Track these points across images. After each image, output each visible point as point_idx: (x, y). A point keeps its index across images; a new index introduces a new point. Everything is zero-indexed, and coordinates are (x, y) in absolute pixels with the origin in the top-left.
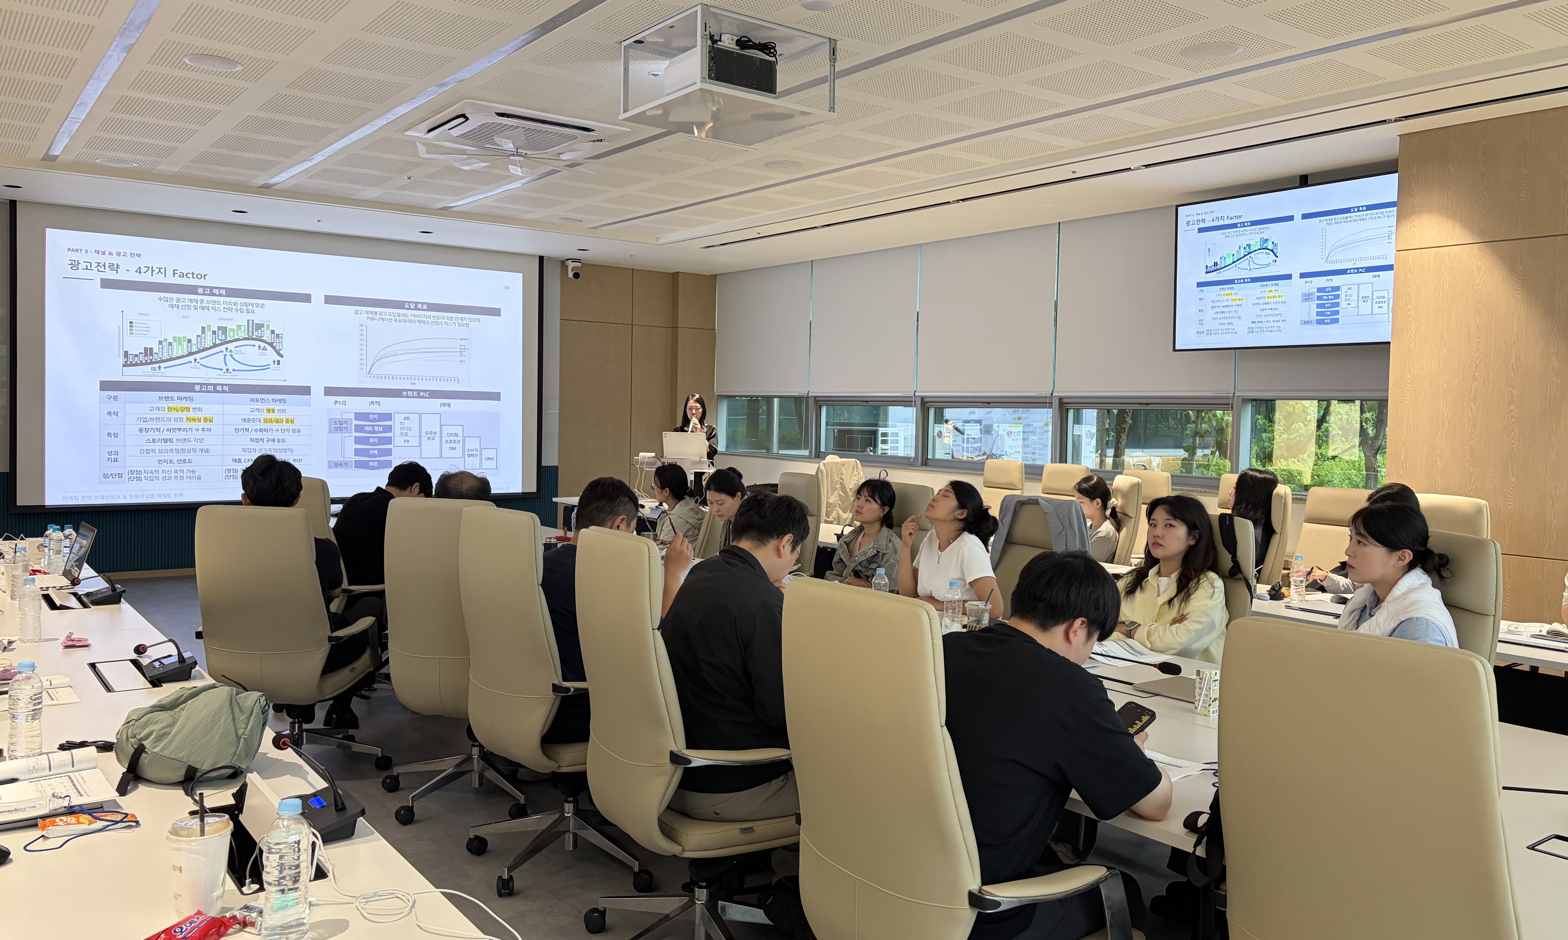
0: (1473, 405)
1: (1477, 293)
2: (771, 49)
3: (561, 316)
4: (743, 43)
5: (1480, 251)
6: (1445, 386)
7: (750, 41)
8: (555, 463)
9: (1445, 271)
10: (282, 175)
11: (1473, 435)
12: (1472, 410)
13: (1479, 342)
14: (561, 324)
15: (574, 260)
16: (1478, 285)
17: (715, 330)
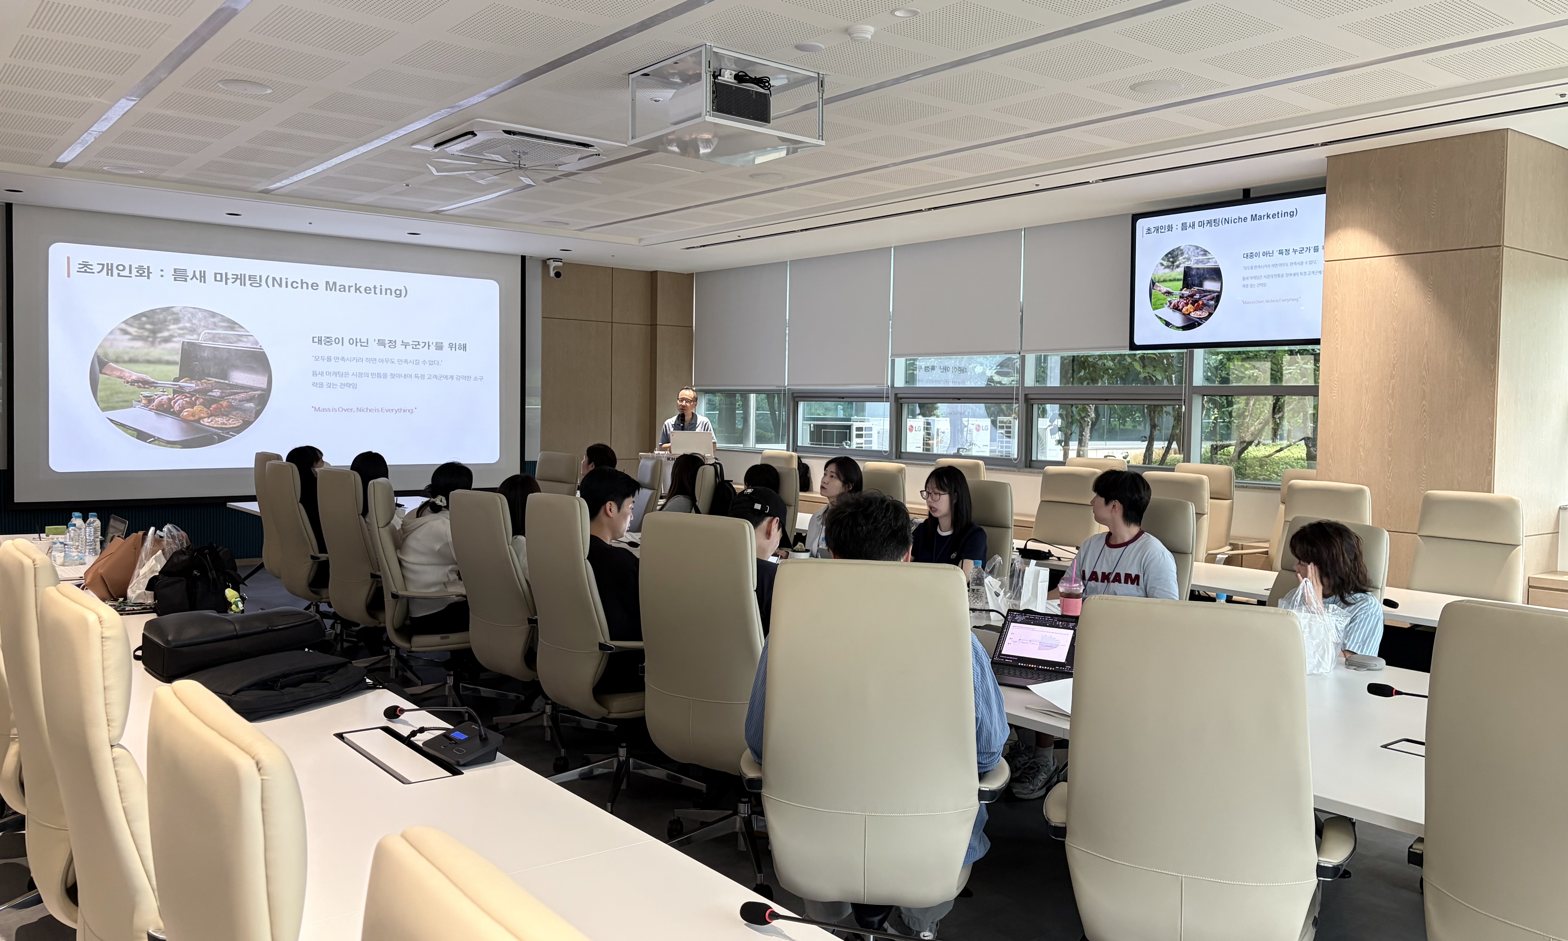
0: (1391, 401)
1: (1394, 300)
2: (765, 82)
3: (543, 312)
4: (741, 78)
5: (1397, 263)
6: (1367, 383)
7: (747, 75)
9: (1367, 280)
10: (284, 181)
11: (1391, 428)
12: (1390, 405)
13: (1395, 344)
14: (543, 321)
15: (556, 260)
16: (1395, 293)
17: (692, 327)
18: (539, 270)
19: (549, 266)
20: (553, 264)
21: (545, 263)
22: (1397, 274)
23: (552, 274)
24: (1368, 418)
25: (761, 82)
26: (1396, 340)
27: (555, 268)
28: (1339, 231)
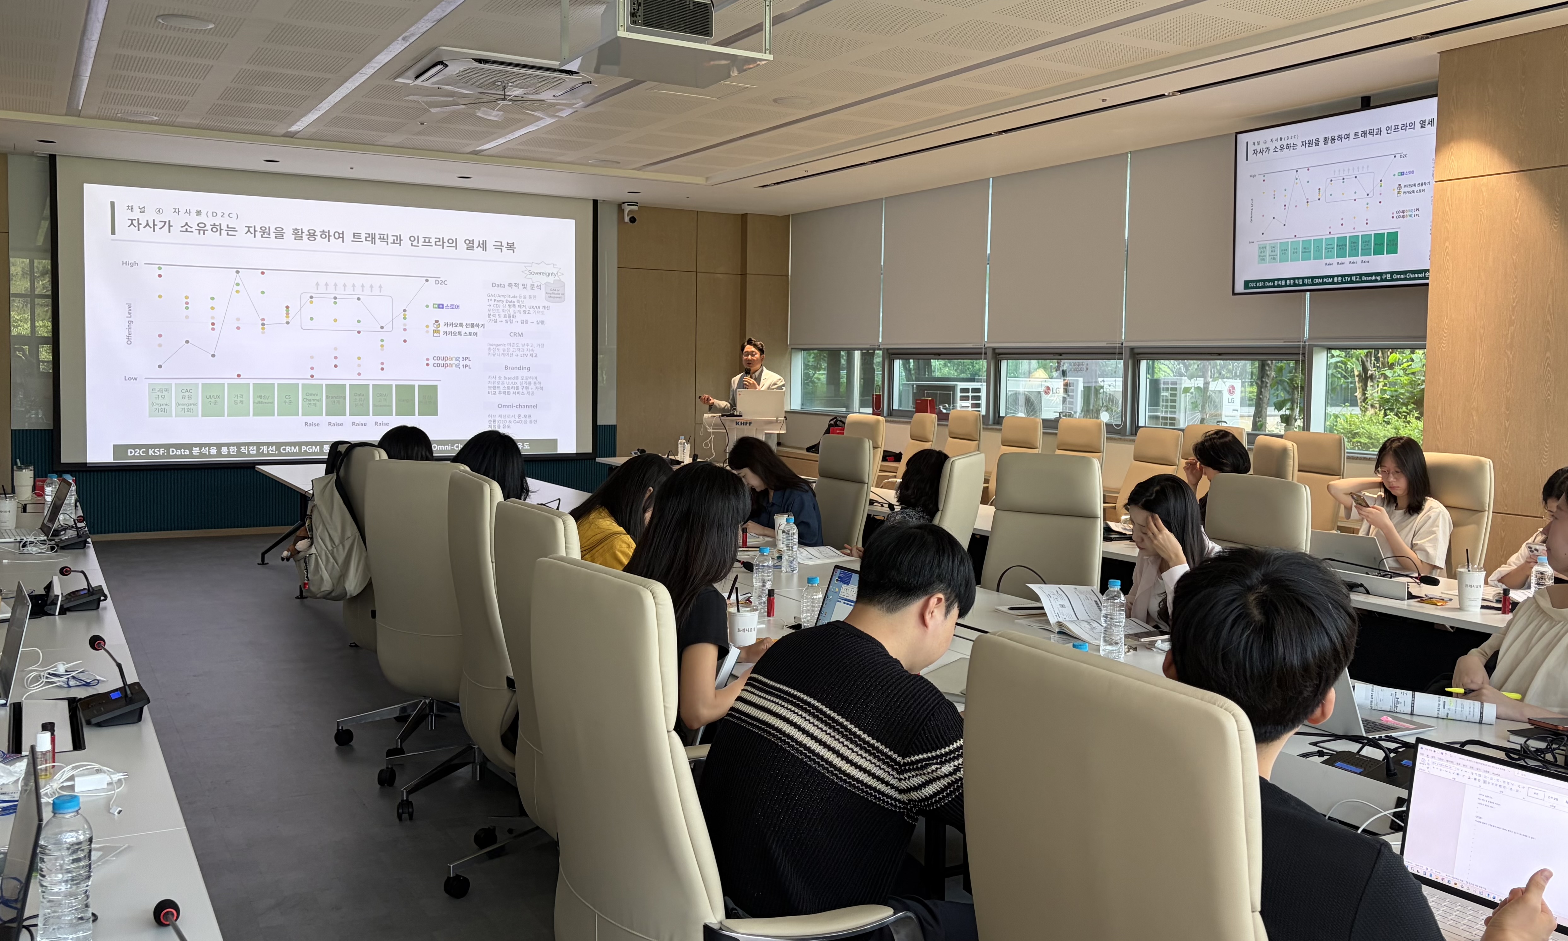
0: (1509, 353)
1: (1514, 228)
3: (619, 262)
5: (1518, 181)
6: (1482, 331)
8: (612, 421)
9: (1483, 204)
10: (299, 123)
11: (1508, 385)
12: (1508, 358)
13: (1515, 283)
14: (618, 272)
15: (630, 203)
16: (1516, 219)
17: (788, 276)
18: (615, 217)
19: (623, 210)
20: (627, 208)
21: (620, 206)
22: (1518, 195)
23: (627, 219)
24: (1483, 375)
26: (1516, 278)
27: (630, 212)
28: (1452, 144)
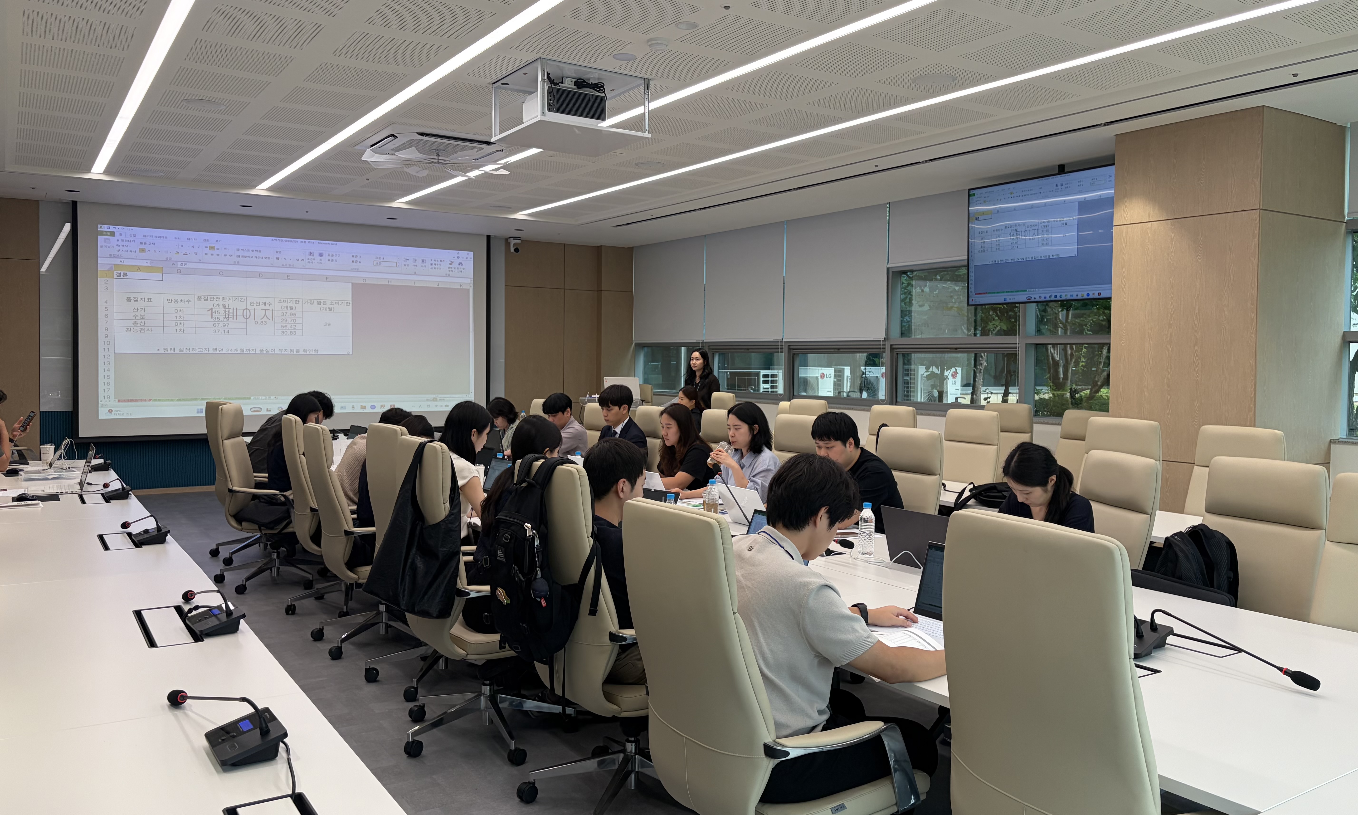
0: (1169, 347)
1: (1171, 259)
2: (600, 87)
3: (506, 282)
4: (580, 83)
5: (1173, 226)
6: (1150, 332)
7: (585, 82)
9: (1149, 242)
10: (272, 179)
11: (1169, 370)
13: (1172, 297)
14: (506, 289)
15: (515, 238)
16: (1172, 252)
17: (632, 292)
18: (503, 248)
19: (510, 243)
20: (513, 242)
21: (507, 241)
22: (1173, 235)
23: (512, 250)
24: (1151, 363)
25: (598, 87)
26: (1173, 294)
27: (514, 245)
28: (1126, 199)
